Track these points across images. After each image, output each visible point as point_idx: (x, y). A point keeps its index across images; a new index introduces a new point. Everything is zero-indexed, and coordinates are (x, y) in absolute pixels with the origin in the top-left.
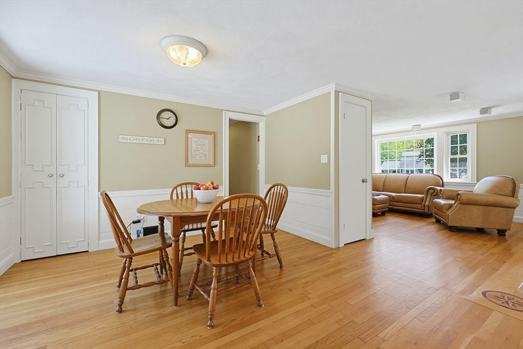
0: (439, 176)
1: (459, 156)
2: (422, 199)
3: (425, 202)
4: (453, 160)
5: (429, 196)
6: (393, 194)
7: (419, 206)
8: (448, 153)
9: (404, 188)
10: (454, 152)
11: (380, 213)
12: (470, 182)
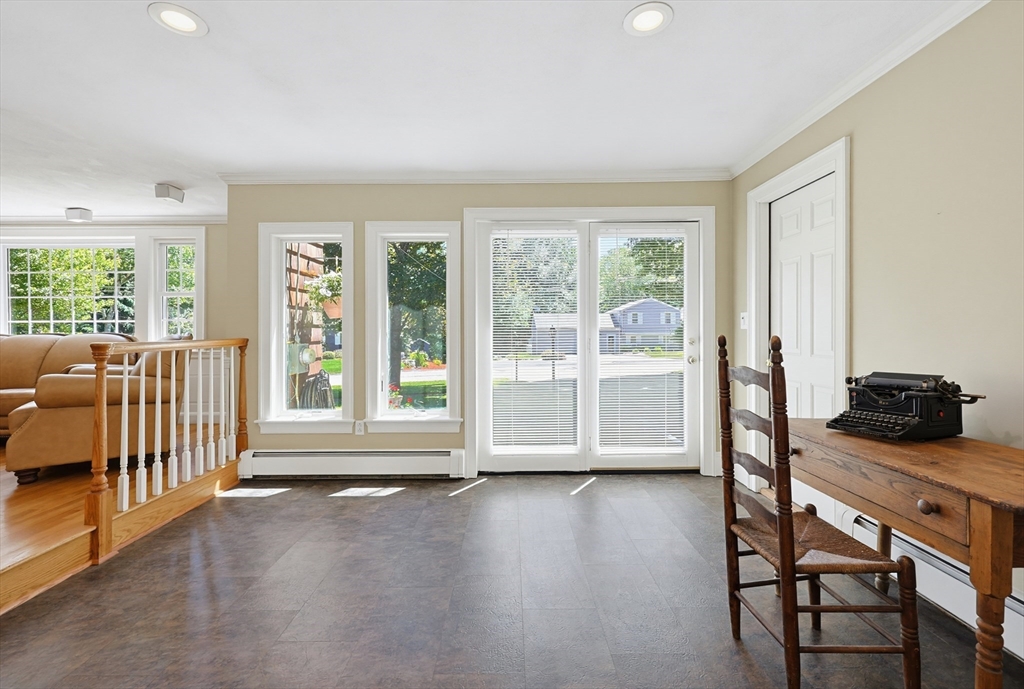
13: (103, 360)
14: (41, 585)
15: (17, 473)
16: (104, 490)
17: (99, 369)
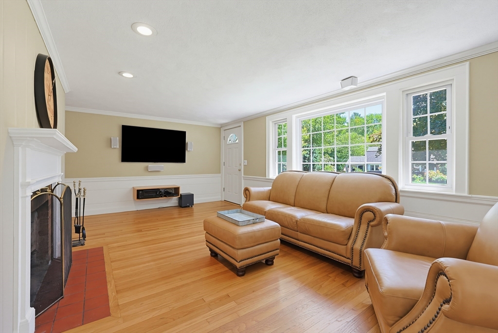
0: (389, 179)
1: (428, 137)
2: (348, 234)
3: (355, 242)
4: (418, 147)
5: (364, 227)
6: (299, 214)
7: (341, 249)
8: (408, 133)
9: (326, 199)
10: (419, 130)
11: (264, 262)
12: (454, 193)
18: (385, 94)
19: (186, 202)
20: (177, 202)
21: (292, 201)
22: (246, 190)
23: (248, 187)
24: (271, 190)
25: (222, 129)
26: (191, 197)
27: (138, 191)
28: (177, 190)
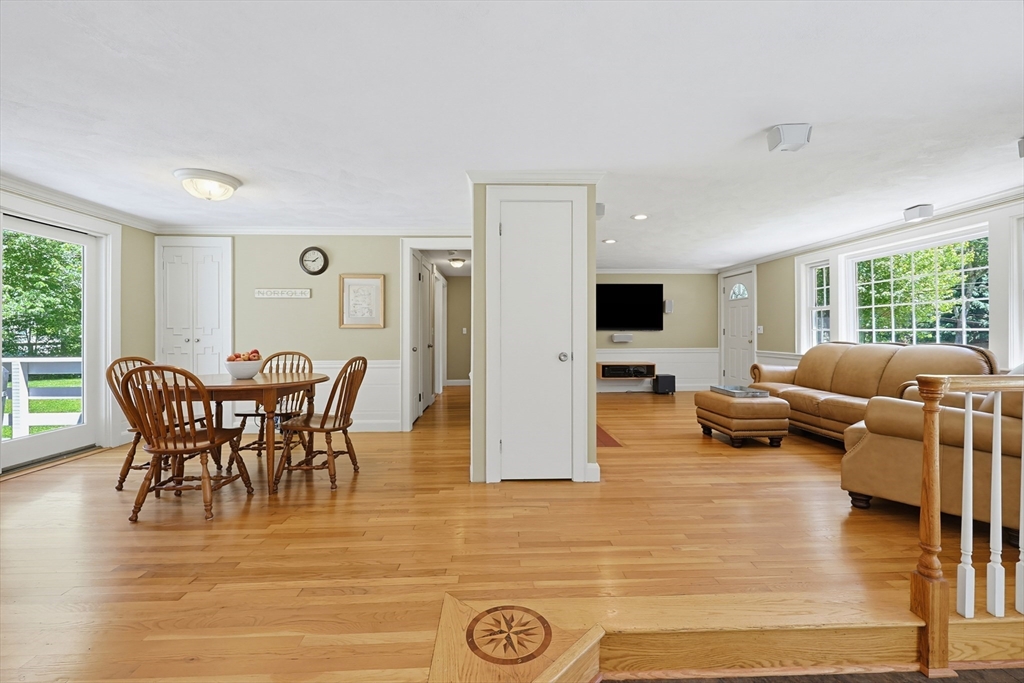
9: (876, 381)
13: (934, 400)
14: (857, 663)
15: (851, 494)
16: (937, 578)
17: (929, 411)
18: (987, 223)
19: (664, 387)
20: (650, 386)
21: (827, 384)
22: (755, 368)
23: (759, 365)
24: (796, 371)
25: (720, 277)
26: (671, 380)
27: (604, 367)
28: (650, 369)
